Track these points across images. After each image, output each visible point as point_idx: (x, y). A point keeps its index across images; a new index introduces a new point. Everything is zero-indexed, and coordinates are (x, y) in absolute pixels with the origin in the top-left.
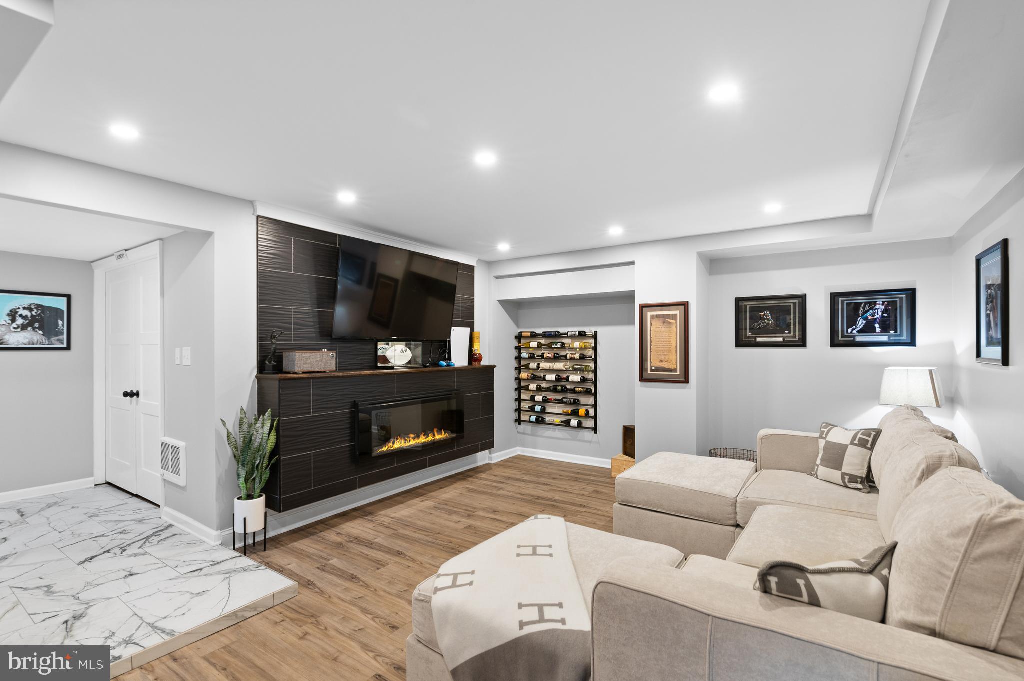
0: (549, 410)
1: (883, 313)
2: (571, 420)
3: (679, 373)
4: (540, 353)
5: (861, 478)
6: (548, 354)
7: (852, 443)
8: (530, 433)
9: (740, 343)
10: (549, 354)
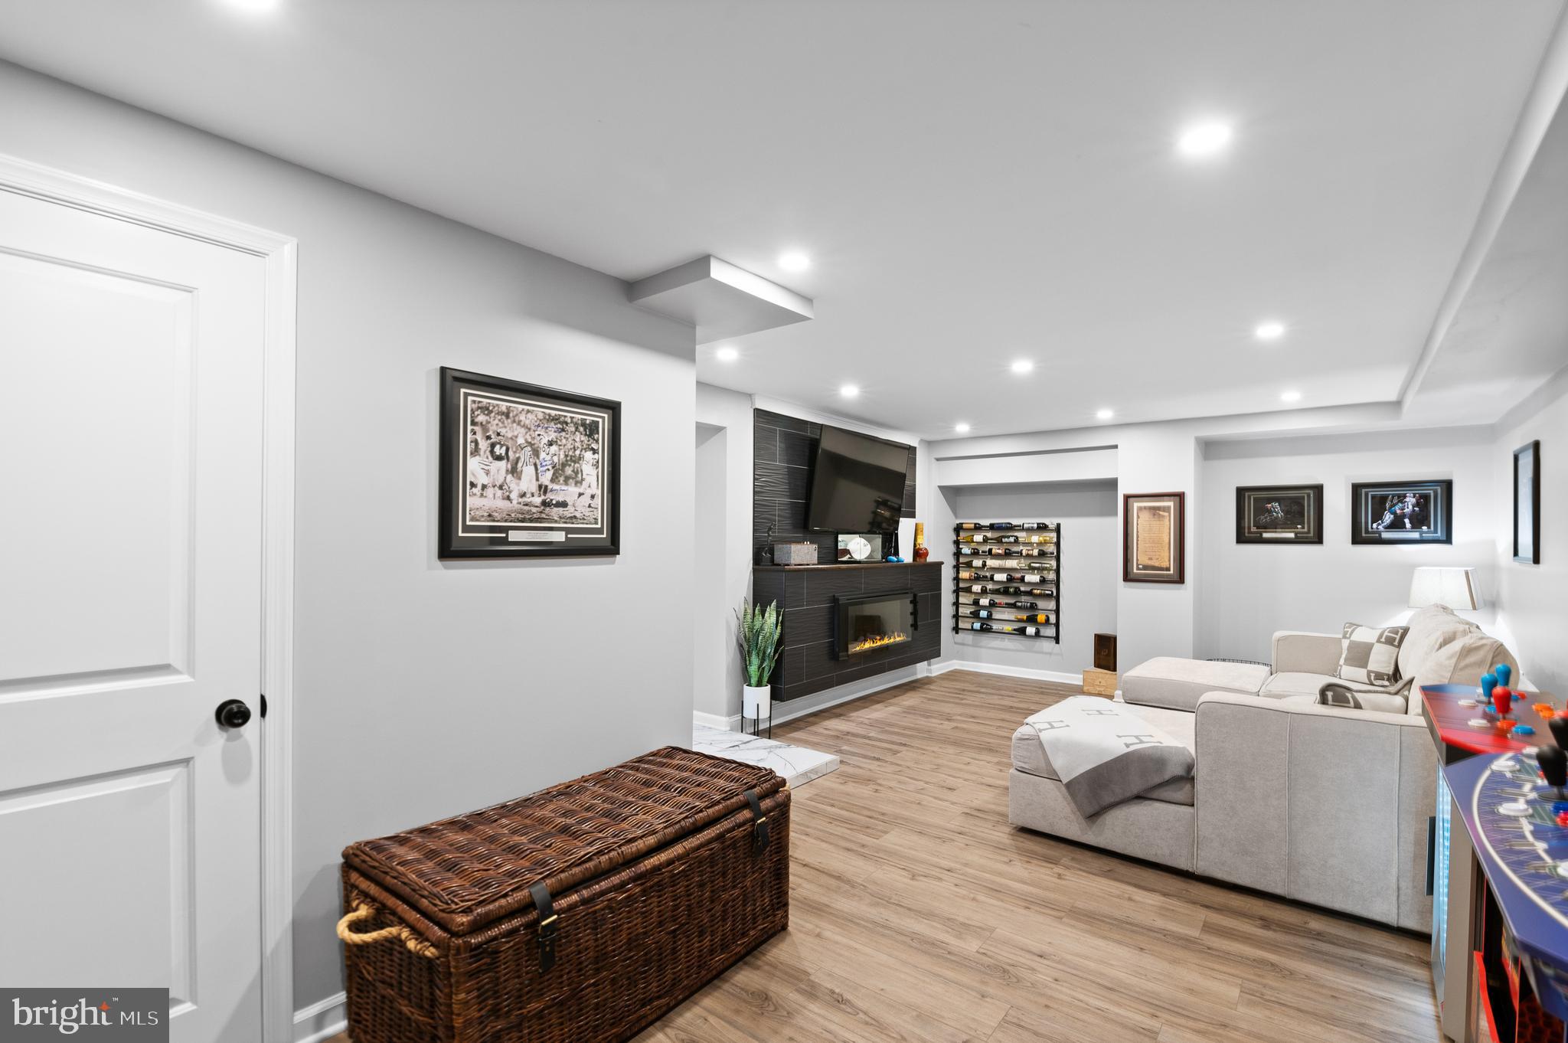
0: (996, 616)
1: (1414, 507)
2: (1026, 627)
3: (1172, 572)
4: (987, 548)
5: (1388, 675)
6: (996, 550)
7: (1379, 641)
8: (970, 643)
9: (1241, 539)
10: (999, 549)
